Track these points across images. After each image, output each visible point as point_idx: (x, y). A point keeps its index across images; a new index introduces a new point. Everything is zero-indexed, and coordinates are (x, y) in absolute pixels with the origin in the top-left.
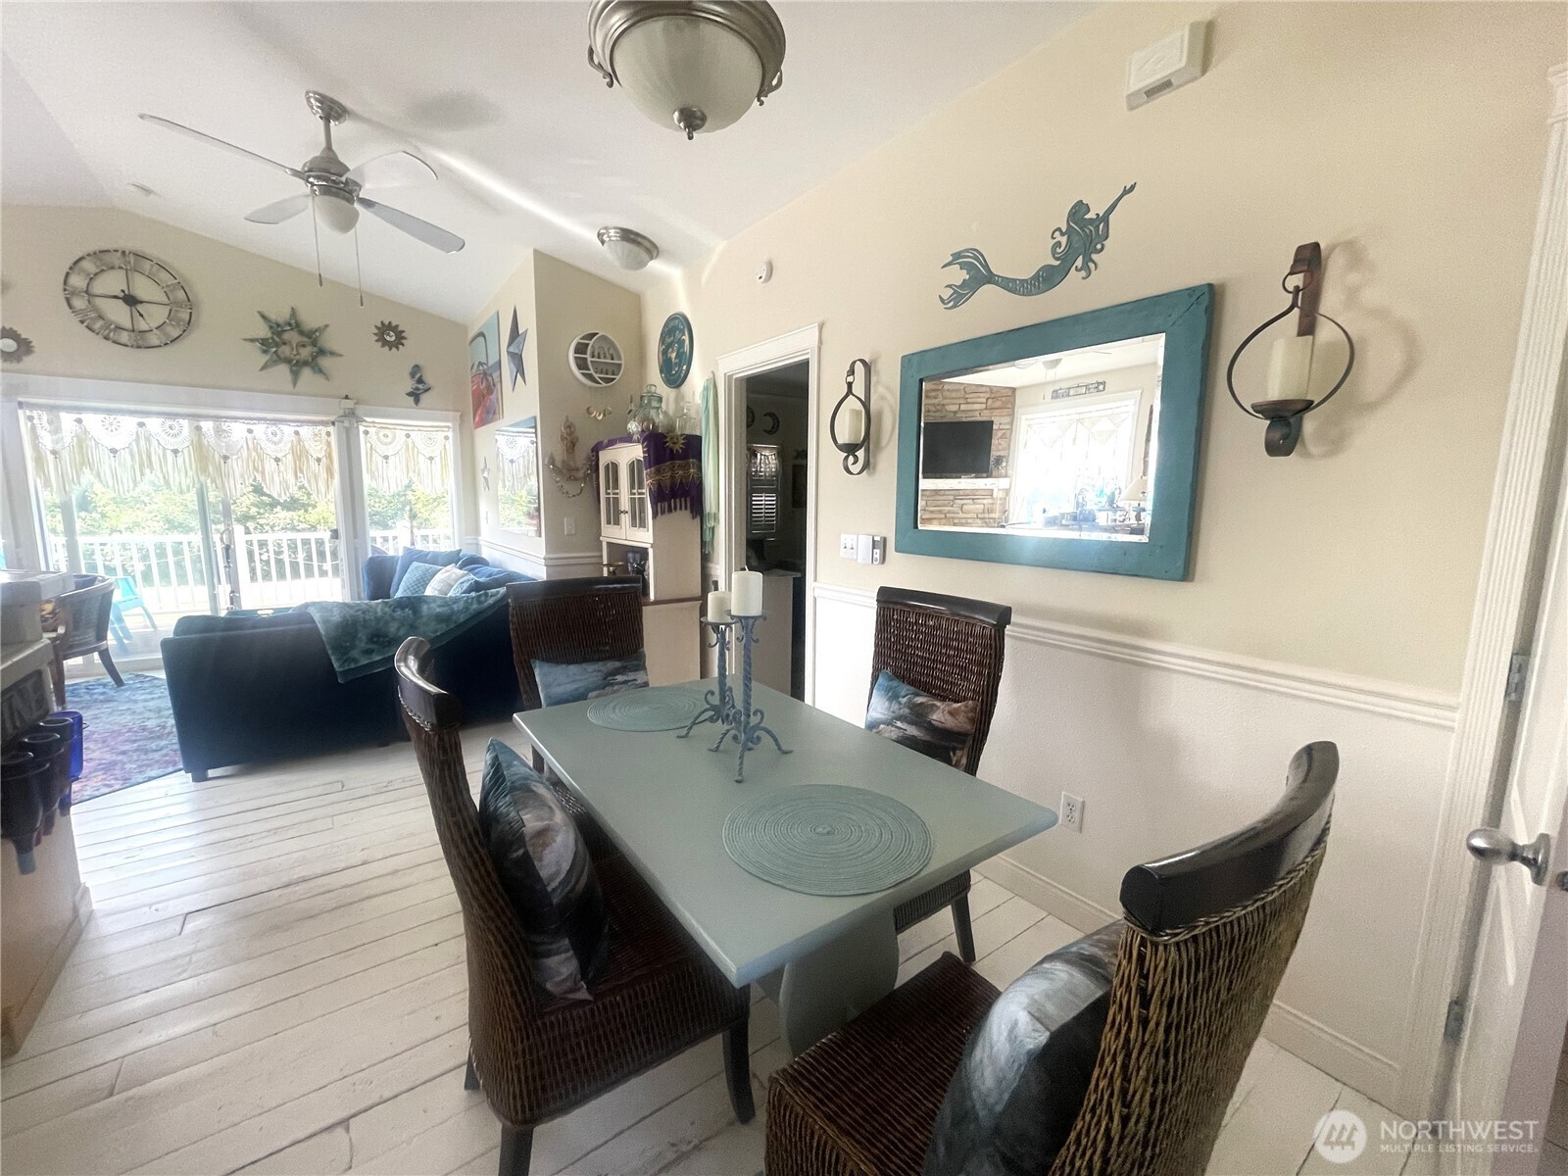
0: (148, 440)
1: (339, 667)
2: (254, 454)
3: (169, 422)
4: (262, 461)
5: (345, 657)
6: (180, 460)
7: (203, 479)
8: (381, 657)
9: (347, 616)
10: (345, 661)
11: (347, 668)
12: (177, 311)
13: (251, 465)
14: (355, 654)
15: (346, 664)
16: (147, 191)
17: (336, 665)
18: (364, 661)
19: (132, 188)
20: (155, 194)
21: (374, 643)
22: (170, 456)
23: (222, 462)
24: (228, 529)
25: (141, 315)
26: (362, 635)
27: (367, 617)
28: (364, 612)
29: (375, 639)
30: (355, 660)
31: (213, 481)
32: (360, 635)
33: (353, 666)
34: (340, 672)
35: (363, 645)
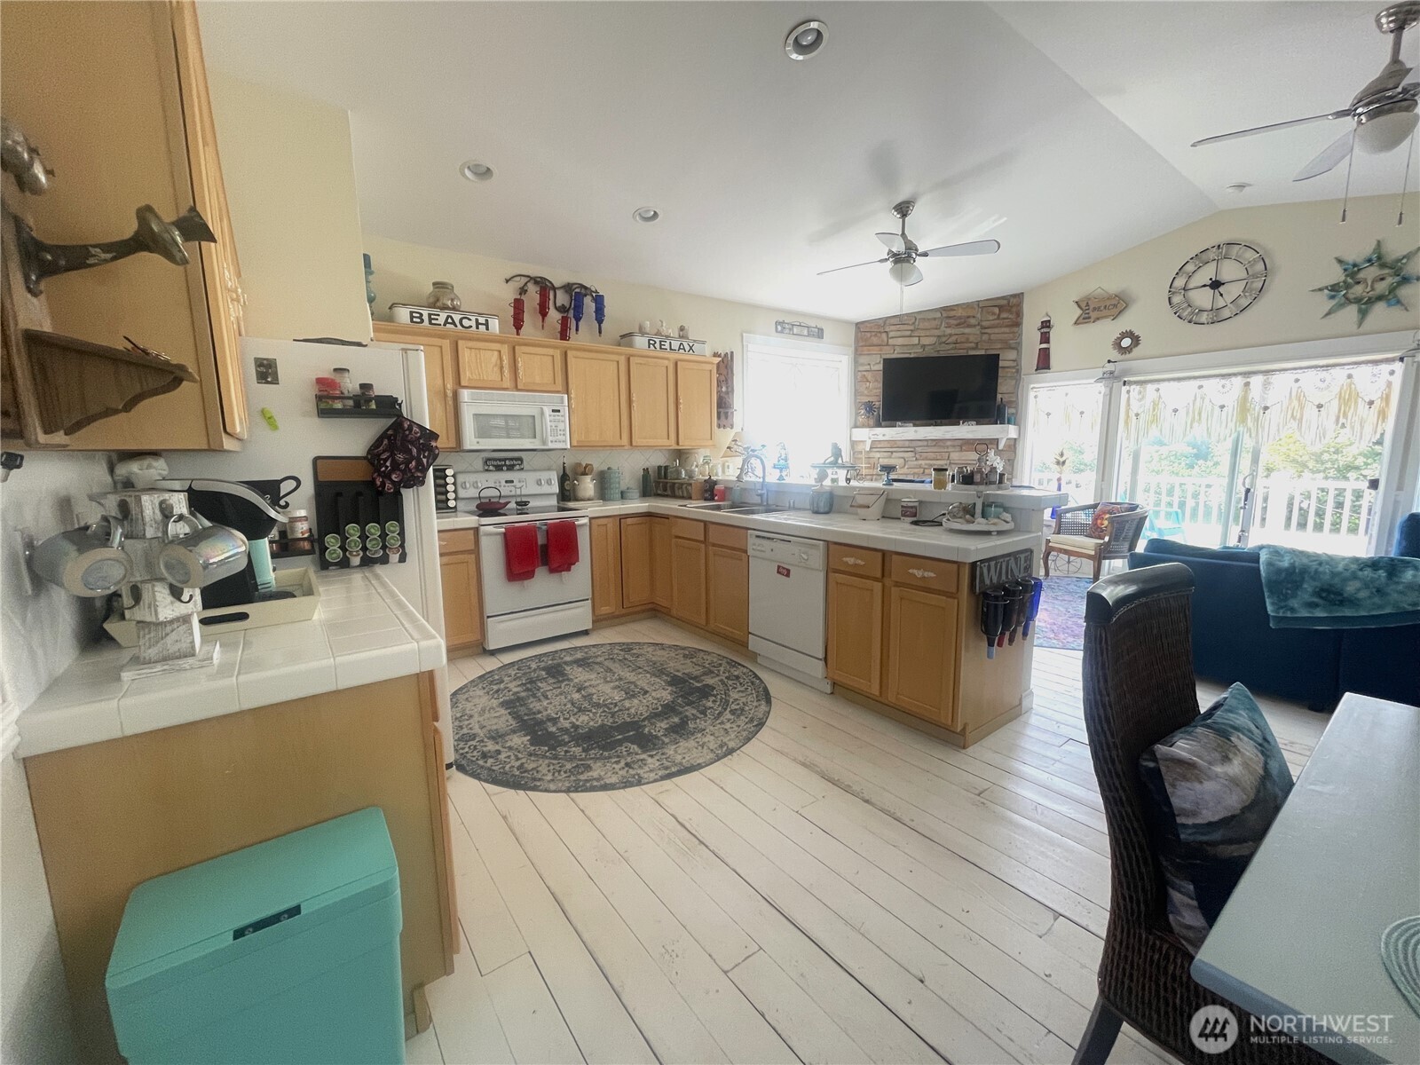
0: (1203, 399)
1: (1272, 611)
2: (1295, 403)
3: (1223, 382)
4: (1302, 409)
5: (1283, 604)
6: (1224, 413)
7: (1241, 429)
8: (1325, 615)
9: (1297, 564)
10: (1282, 608)
11: (1281, 614)
12: (1252, 282)
13: (1290, 412)
14: (1294, 603)
15: (1281, 611)
16: (1241, 186)
17: (1270, 608)
18: (1304, 613)
19: (1230, 190)
20: (1250, 185)
21: (1322, 598)
22: (1217, 410)
23: (1262, 412)
24: (1252, 474)
25: (1221, 295)
26: (1308, 586)
27: (1321, 569)
28: (1320, 564)
29: (1324, 595)
30: (1292, 610)
31: (1249, 430)
32: (1305, 586)
33: (1289, 614)
34: (1273, 616)
35: (1307, 597)
